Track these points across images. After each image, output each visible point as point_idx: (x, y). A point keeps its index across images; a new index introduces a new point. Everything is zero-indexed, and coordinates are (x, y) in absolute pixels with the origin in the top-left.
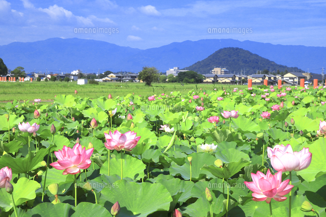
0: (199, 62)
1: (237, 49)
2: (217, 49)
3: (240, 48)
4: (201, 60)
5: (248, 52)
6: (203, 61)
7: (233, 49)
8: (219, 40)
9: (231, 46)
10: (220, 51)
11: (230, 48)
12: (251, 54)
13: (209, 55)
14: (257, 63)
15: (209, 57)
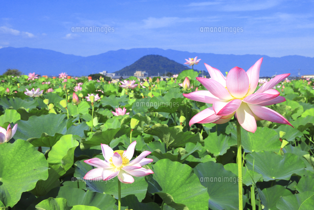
0: (127, 67)
1: (158, 56)
2: (142, 56)
3: (160, 55)
4: (128, 65)
5: (167, 59)
6: (130, 66)
7: (154, 56)
8: (147, 49)
9: (153, 54)
10: (144, 57)
11: (152, 56)
12: (169, 60)
13: (136, 61)
14: (174, 67)
15: (135, 62)
